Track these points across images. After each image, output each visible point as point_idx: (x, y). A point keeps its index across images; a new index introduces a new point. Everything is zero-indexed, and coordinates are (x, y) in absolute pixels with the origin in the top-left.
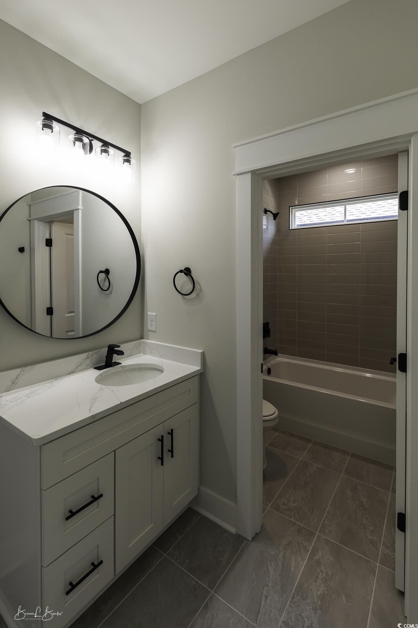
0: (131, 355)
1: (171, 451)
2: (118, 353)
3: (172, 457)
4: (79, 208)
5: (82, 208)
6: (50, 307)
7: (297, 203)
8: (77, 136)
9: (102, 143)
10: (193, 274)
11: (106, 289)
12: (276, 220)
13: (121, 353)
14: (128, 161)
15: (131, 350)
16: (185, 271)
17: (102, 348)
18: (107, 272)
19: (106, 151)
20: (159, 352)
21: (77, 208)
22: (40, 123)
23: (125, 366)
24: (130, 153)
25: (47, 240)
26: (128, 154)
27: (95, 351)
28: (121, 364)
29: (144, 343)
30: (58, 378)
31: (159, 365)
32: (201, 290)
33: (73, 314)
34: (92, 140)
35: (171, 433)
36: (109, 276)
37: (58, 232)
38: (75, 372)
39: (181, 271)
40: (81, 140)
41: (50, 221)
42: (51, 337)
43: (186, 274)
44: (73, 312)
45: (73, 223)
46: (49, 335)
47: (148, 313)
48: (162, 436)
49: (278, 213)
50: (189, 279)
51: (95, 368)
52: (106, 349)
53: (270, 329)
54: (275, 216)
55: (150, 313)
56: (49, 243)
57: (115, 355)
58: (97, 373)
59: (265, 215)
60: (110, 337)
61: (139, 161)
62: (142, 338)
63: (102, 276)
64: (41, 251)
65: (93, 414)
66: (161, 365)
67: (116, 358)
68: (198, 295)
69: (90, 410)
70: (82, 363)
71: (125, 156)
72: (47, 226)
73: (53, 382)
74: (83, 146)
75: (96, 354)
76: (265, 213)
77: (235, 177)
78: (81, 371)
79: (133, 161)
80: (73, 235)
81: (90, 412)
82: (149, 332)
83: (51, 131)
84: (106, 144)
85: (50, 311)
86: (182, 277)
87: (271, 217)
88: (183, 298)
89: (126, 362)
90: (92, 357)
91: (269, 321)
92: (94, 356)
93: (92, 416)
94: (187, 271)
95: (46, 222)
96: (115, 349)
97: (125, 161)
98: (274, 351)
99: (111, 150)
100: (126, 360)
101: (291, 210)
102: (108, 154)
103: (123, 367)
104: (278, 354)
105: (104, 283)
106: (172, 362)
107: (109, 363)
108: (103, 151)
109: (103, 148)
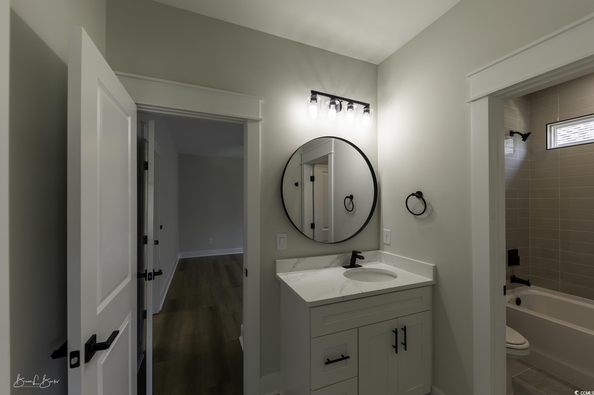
0: (369, 262)
1: (405, 344)
2: (360, 257)
3: (406, 349)
4: (332, 152)
5: (334, 152)
6: (313, 223)
7: (558, 119)
8: (332, 101)
9: (349, 102)
10: (425, 196)
11: (351, 210)
12: (527, 141)
13: (362, 258)
14: (368, 111)
15: (369, 257)
16: (418, 194)
17: (348, 253)
18: (351, 197)
19: (351, 107)
20: (393, 262)
21: (330, 153)
22: (309, 98)
23: (365, 268)
24: (369, 105)
25: (311, 177)
26: (367, 106)
27: (343, 255)
28: (362, 266)
29: (380, 253)
30: (320, 269)
31: (394, 272)
32: (432, 210)
33: (328, 229)
34: (342, 101)
35: (405, 329)
36: (353, 200)
37: (318, 171)
38: (330, 267)
39: (413, 195)
40: (334, 103)
41: (313, 164)
42: (314, 240)
43: (418, 197)
44: (327, 228)
45: (328, 164)
46: (312, 238)
47: (384, 229)
48: (396, 329)
49: (529, 134)
50: (421, 202)
51: (343, 267)
52: (351, 254)
53: (519, 257)
54: (525, 137)
55: (386, 230)
56: (312, 179)
57: (357, 259)
58: (345, 270)
59: (510, 137)
60: (355, 245)
61: (376, 109)
62: (379, 249)
63: (348, 200)
64: (308, 184)
65: (343, 296)
66: (395, 272)
67: (358, 261)
68: (429, 215)
69: (340, 293)
70: (334, 261)
71: (365, 108)
72: (312, 167)
73: (316, 271)
74: (335, 107)
75: (343, 257)
76: (510, 135)
77: (469, 104)
78: (334, 267)
79: (371, 110)
80: (328, 172)
81: (340, 294)
82: (385, 245)
83: (316, 101)
84: (351, 102)
85: (313, 226)
86: (414, 200)
87: (520, 138)
88: (415, 217)
89: (366, 266)
90: (341, 258)
91: (518, 248)
92: (342, 258)
93: (342, 297)
94: (419, 195)
95: (311, 165)
96: (358, 254)
97: (365, 111)
98: (526, 281)
99: (355, 106)
100: (366, 264)
101: (548, 128)
102: (352, 109)
103: (363, 269)
104: (531, 285)
105: (349, 206)
106: (404, 271)
107: (353, 265)
108: (349, 108)
109: (349, 105)
